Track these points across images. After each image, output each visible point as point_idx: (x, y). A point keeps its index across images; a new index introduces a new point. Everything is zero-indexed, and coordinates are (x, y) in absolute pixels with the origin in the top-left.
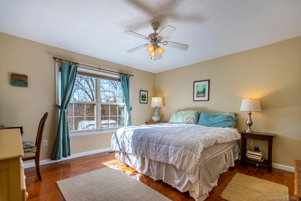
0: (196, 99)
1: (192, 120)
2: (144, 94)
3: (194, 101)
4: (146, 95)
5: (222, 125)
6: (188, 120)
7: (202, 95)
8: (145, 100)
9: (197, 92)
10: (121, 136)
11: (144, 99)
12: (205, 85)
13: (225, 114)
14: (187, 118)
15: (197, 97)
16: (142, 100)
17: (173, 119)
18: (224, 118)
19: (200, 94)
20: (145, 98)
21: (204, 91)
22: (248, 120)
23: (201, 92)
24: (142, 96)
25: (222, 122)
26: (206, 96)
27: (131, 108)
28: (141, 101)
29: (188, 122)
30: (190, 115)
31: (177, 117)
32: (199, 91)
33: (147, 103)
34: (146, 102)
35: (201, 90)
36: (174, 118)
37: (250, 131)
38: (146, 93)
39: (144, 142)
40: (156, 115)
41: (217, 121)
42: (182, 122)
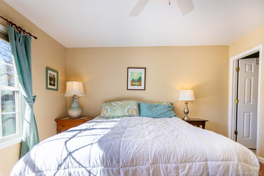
0: (130, 87)
1: (135, 112)
2: (52, 75)
3: (128, 89)
4: (56, 77)
5: (168, 115)
6: (130, 112)
7: (137, 83)
8: (54, 85)
9: (132, 80)
10: (60, 165)
11: (52, 82)
12: (141, 72)
13: (164, 104)
14: (129, 110)
15: (131, 86)
16: (51, 84)
17: (108, 112)
18: (166, 108)
19: (135, 82)
20: (54, 81)
21: (140, 80)
22: (186, 109)
23: (136, 80)
24: (50, 77)
25: (167, 112)
26: (142, 85)
27: (35, 96)
28: (49, 87)
29: (130, 115)
30: (130, 106)
31: (113, 109)
32: (134, 79)
33: (57, 90)
34: (55, 88)
35: (136, 78)
36: (109, 110)
37: (188, 118)
38: (55, 74)
39: (141, 167)
40: (75, 108)
41: (162, 112)
42: (121, 115)
